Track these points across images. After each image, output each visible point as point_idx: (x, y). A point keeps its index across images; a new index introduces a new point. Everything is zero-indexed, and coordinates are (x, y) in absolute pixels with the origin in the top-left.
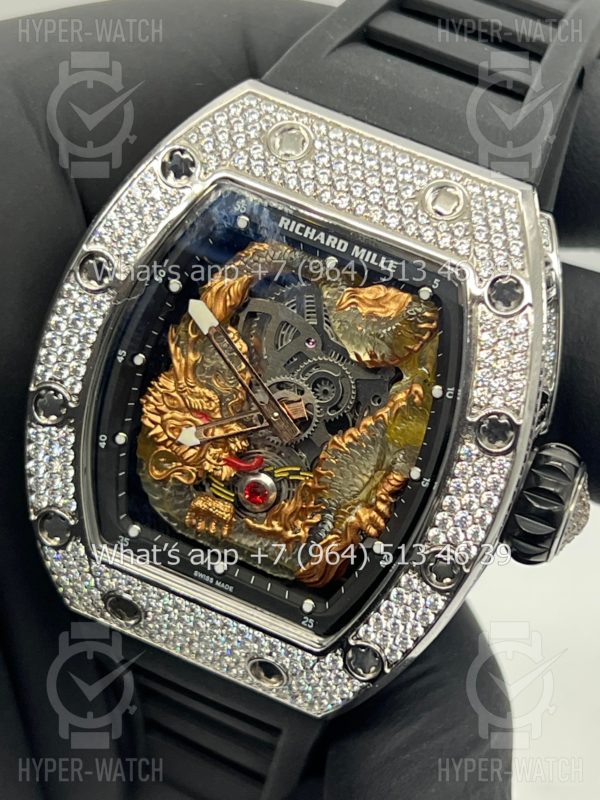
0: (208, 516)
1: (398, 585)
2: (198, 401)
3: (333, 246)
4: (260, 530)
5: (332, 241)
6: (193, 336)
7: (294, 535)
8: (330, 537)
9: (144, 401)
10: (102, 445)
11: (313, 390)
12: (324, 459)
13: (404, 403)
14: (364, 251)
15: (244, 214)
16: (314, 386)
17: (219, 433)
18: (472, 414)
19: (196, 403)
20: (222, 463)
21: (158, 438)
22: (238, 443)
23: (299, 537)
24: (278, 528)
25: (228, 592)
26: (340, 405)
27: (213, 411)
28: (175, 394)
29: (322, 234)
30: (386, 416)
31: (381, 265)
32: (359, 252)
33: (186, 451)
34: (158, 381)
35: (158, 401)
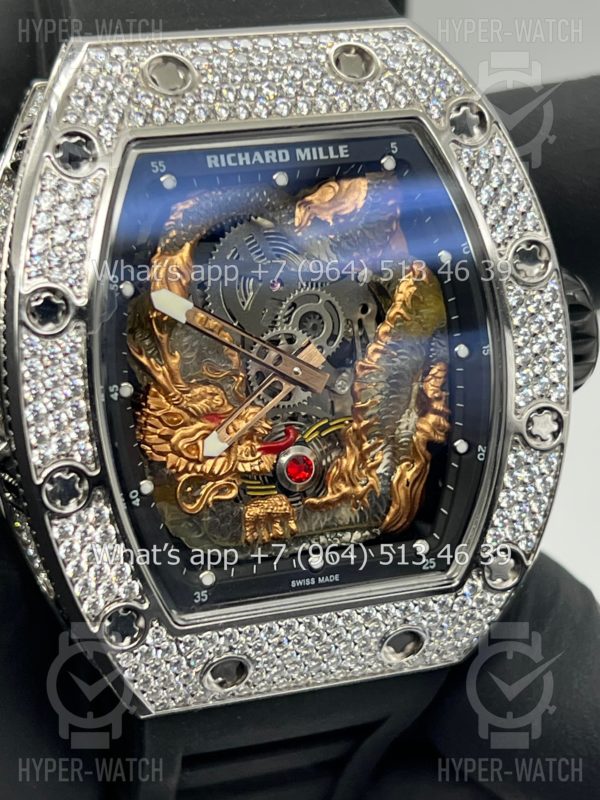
0: (270, 518)
2: (203, 402)
3: (275, 161)
4: (328, 503)
5: (270, 156)
6: (164, 336)
7: (364, 488)
8: (400, 469)
9: (142, 436)
10: (137, 503)
12: (360, 390)
14: (307, 150)
15: (166, 173)
16: (302, 327)
17: (240, 426)
19: (200, 405)
20: (259, 454)
21: (177, 467)
23: (372, 486)
24: (345, 489)
25: (334, 583)
26: (335, 333)
27: (223, 405)
28: (173, 410)
29: (257, 154)
30: (402, 311)
31: (332, 156)
32: (303, 155)
33: (214, 465)
34: (148, 406)
35: (157, 428)
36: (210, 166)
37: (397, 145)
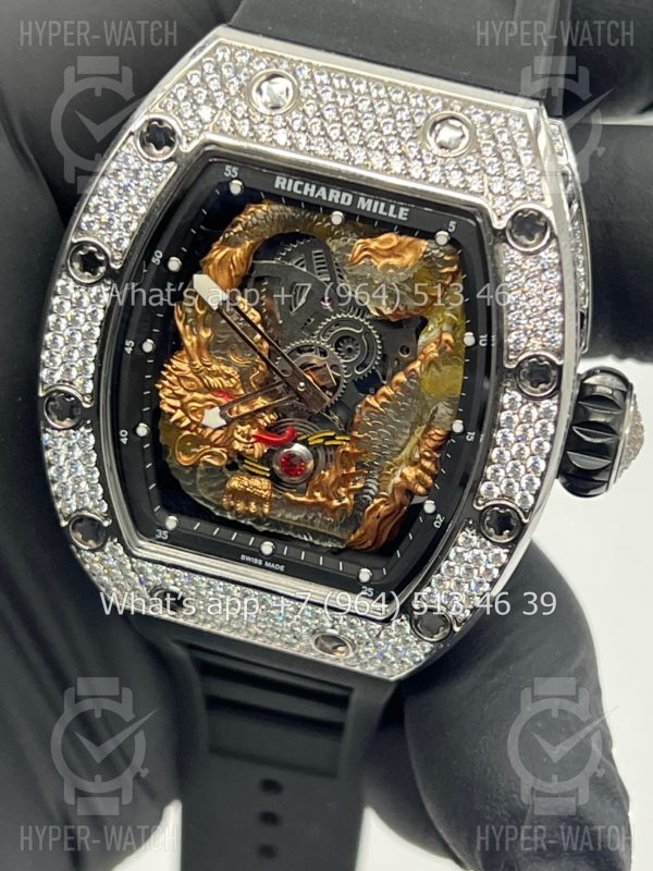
0: (246, 496)
1: (456, 544)
2: (216, 379)
3: (336, 201)
4: (302, 503)
5: (335, 195)
6: (201, 312)
7: (339, 504)
8: (376, 501)
9: (160, 386)
10: (124, 441)
11: (336, 351)
12: (359, 422)
13: (436, 355)
14: (370, 201)
15: (236, 178)
16: (337, 346)
17: (244, 410)
18: (509, 360)
19: (214, 382)
20: (253, 440)
21: (181, 422)
22: (267, 418)
23: (345, 505)
24: (321, 499)
25: (278, 572)
26: (367, 362)
27: (234, 388)
28: (191, 375)
29: (323, 190)
30: (418, 370)
31: (391, 214)
32: (365, 204)
33: (212, 433)
34: (171, 364)
35: (174, 385)
36: (277, 186)
37: (456, 225)
